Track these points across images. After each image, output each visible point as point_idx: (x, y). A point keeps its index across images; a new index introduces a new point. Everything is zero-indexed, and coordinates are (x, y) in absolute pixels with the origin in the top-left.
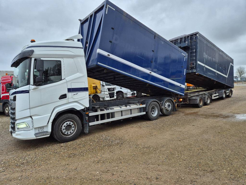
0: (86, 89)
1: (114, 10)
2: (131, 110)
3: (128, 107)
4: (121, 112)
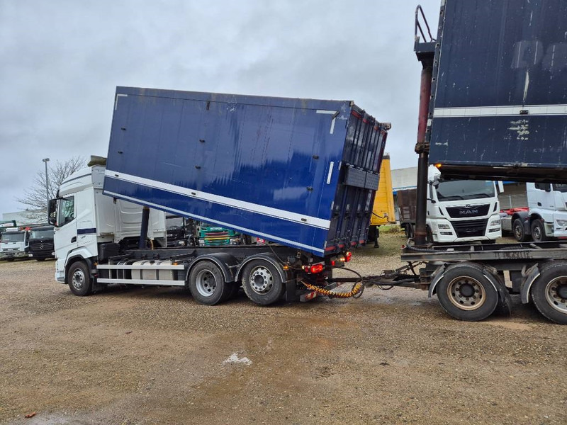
0: (94, 231)
1: (126, 95)
2: (158, 271)
3: (155, 266)
4: (139, 272)
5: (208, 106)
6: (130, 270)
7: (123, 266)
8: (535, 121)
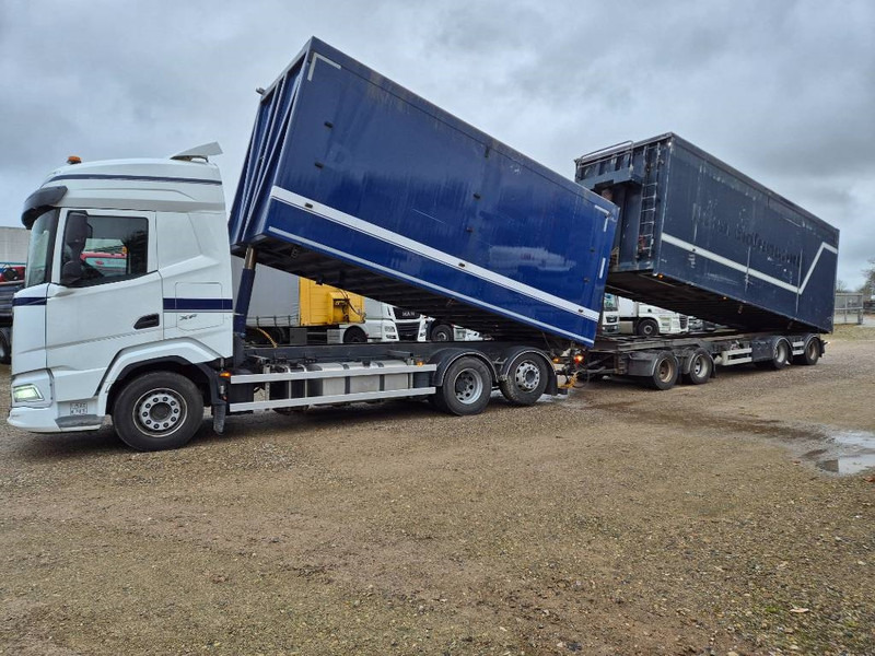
1: (339, 67)
2: (382, 376)
3: (374, 368)
4: (343, 382)
5: (487, 152)
6: (321, 380)
7: (305, 374)
8: (698, 257)
